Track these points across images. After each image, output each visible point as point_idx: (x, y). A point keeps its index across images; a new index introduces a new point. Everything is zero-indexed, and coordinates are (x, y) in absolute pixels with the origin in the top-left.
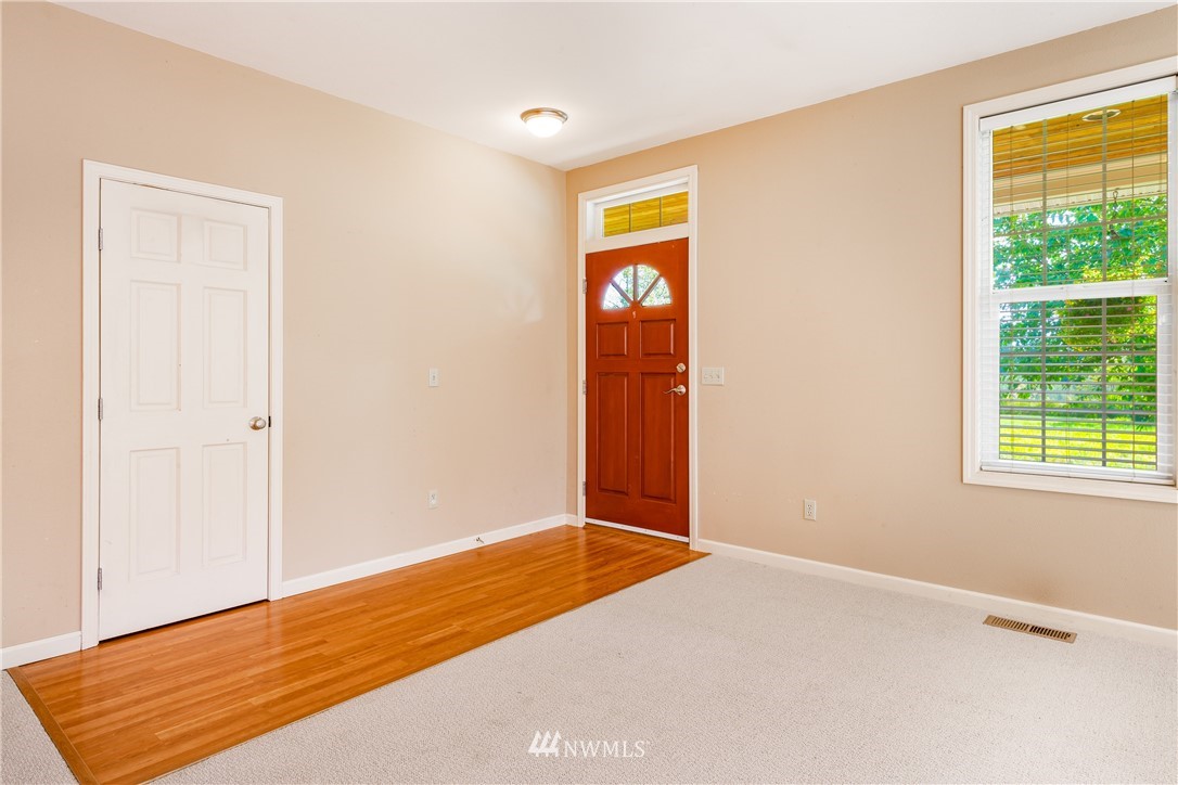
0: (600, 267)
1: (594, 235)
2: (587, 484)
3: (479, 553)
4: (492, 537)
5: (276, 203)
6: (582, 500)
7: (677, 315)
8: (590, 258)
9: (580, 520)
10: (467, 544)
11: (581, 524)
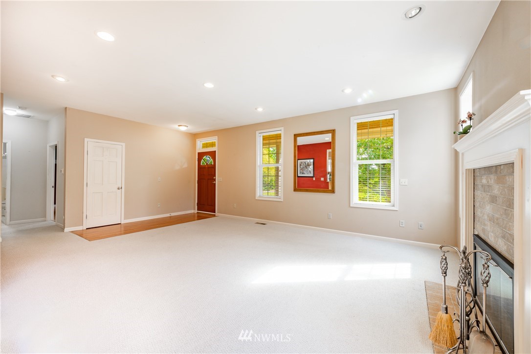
0: (201, 155)
1: (200, 149)
2: (197, 203)
3: (170, 217)
4: (173, 214)
5: (124, 144)
6: (196, 207)
7: (213, 167)
8: (198, 153)
9: (196, 211)
10: (168, 215)
11: (196, 212)
